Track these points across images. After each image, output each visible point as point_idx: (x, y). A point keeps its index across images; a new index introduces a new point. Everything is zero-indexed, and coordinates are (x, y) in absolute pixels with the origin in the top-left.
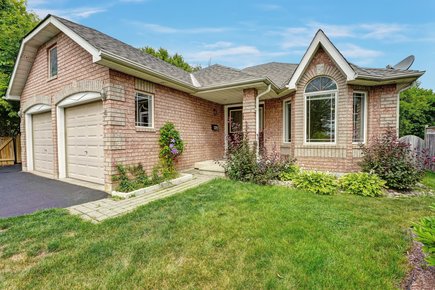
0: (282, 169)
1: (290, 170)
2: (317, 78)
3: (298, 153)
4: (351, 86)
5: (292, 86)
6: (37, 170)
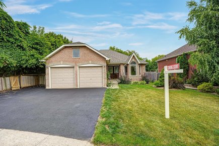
2: (133, 62)
5: (129, 63)
6: (53, 88)
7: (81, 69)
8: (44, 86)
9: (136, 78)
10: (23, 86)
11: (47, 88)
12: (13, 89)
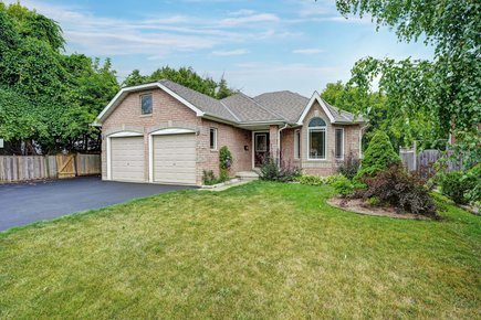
0: (294, 174)
1: (299, 175)
2: (315, 119)
3: (304, 165)
4: (333, 125)
5: (300, 123)
6: (115, 179)
7: (157, 140)
8: (98, 176)
9: (322, 165)
10: (81, 172)
11: (104, 178)
12: (60, 177)
